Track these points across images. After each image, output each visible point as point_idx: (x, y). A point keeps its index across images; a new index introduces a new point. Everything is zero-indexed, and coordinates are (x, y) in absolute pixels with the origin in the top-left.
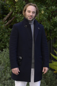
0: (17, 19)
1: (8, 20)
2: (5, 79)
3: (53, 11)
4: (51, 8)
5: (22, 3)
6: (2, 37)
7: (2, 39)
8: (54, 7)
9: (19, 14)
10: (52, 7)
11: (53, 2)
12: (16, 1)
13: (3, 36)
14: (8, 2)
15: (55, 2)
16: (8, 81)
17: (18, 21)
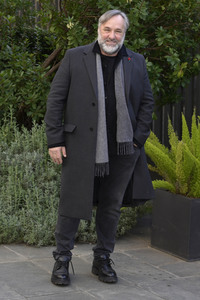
1: (51, 63)
2: (46, 179)
3: (141, 48)
4: (138, 43)
5: (81, 32)
6: (41, 98)
7: (40, 101)
8: (144, 40)
10: (140, 39)
11: (142, 31)
12: (68, 26)
13: (41, 95)
14: (52, 29)
15: (145, 30)
16: (52, 182)
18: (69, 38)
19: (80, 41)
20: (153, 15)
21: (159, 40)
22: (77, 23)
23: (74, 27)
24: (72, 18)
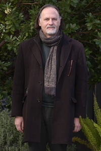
0: (8, 45)
3: (72, 32)
4: (69, 28)
5: (18, 17)
8: (75, 25)
9: (11, 36)
10: (71, 24)
11: (73, 17)
12: (6, 12)
15: (77, 16)
17: (9, 48)
18: (7, 23)
19: (17, 26)
20: (83, 3)
21: (88, 25)
22: (14, 9)
23: (11, 13)
24: (10, 4)
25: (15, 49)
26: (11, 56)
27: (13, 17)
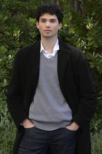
19: (100, 41)
22: (96, 24)
23: (93, 28)
24: (92, 18)
25: (98, 67)
26: (93, 74)
27: (95, 33)
